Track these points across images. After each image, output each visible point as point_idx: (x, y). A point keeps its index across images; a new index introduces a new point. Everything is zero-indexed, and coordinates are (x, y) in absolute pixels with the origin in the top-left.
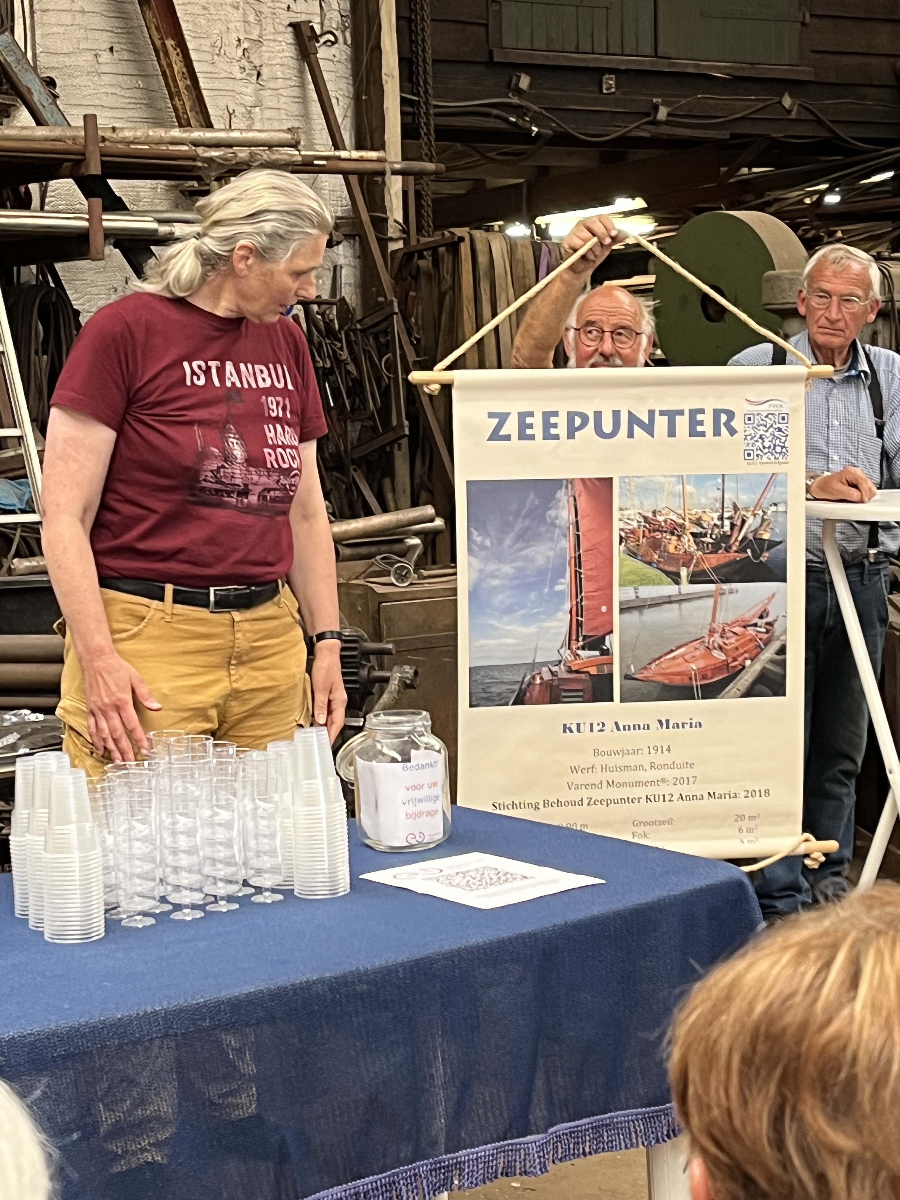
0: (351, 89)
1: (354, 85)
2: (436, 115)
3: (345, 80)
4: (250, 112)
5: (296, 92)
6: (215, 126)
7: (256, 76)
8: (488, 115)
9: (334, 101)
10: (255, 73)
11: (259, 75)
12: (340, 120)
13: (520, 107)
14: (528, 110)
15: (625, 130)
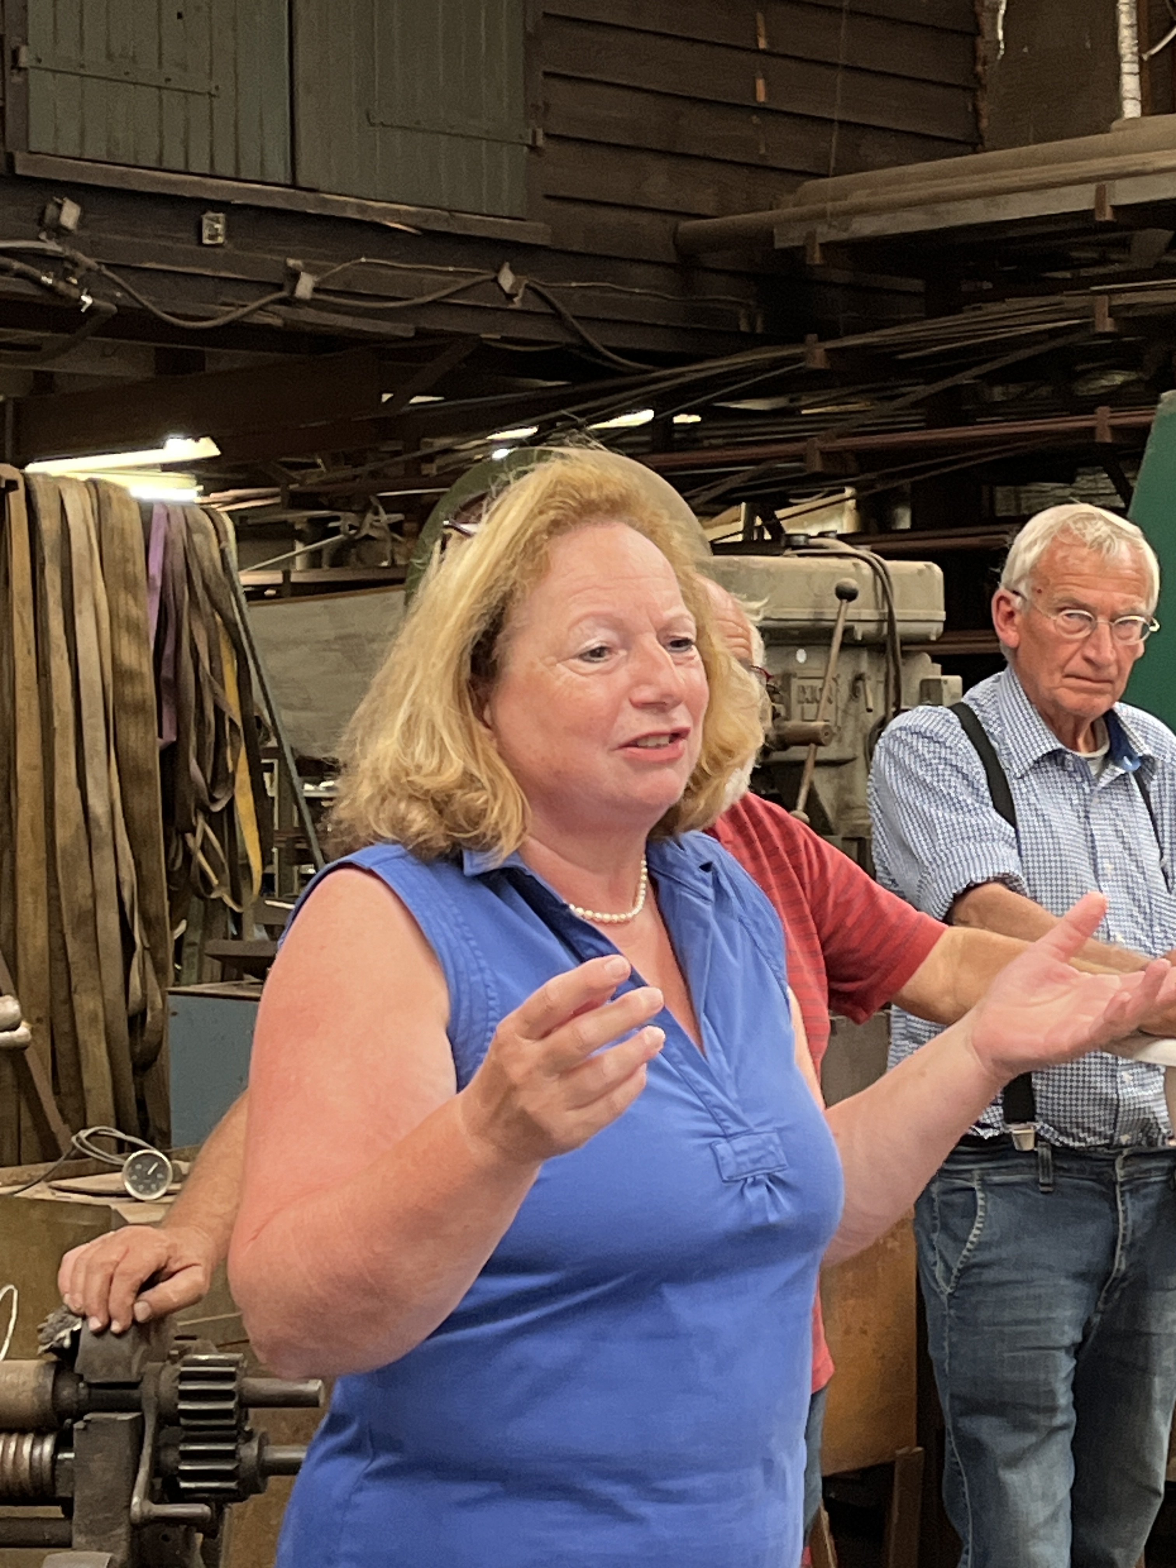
8: (4, 270)
13: (59, 258)
14: (76, 264)
15: (242, 311)
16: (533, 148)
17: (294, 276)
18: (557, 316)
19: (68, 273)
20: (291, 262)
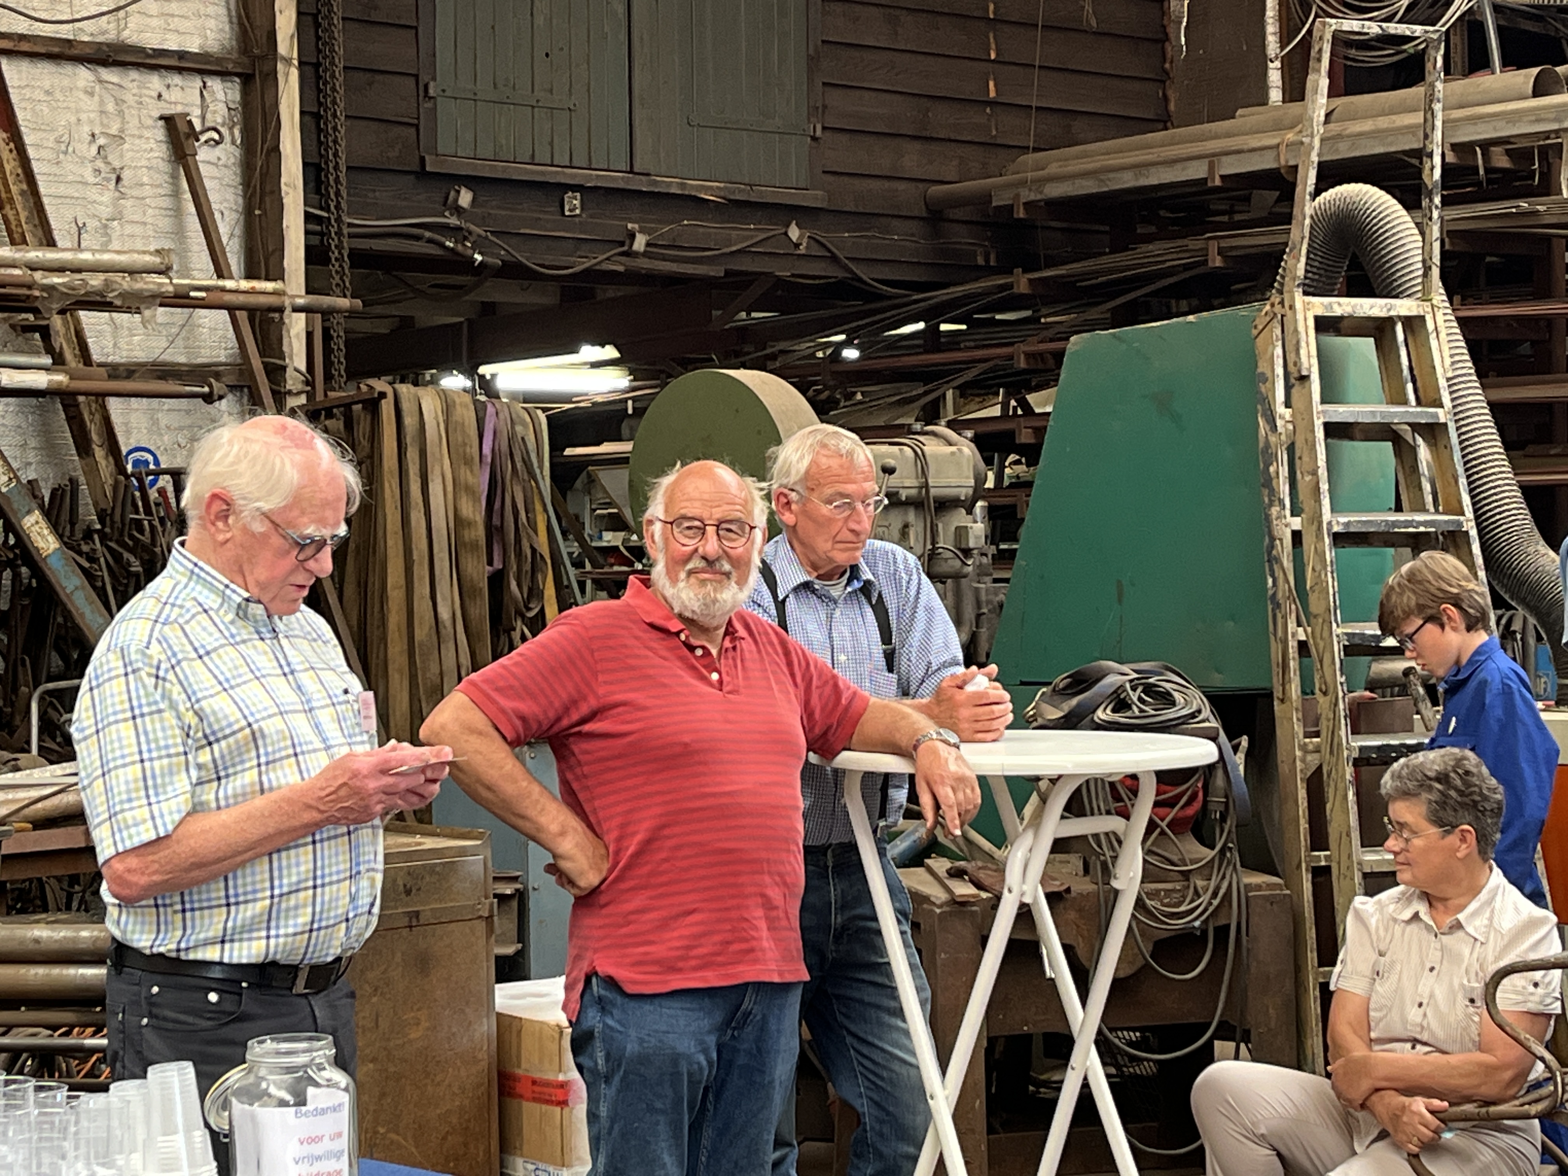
0: (240, 200)
1: (244, 197)
2: (350, 236)
3: (232, 190)
4: (105, 226)
5: (166, 202)
6: (60, 244)
7: (114, 182)
8: (418, 238)
9: (217, 216)
10: (114, 177)
11: (118, 179)
12: (225, 240)
13: (459, 229)
14: (470, 233)
15: (594, 261)
16: (814, 138)
17: (632, 236)
18: (834, 258)
19: (465, 238)
20: (630, 226)
